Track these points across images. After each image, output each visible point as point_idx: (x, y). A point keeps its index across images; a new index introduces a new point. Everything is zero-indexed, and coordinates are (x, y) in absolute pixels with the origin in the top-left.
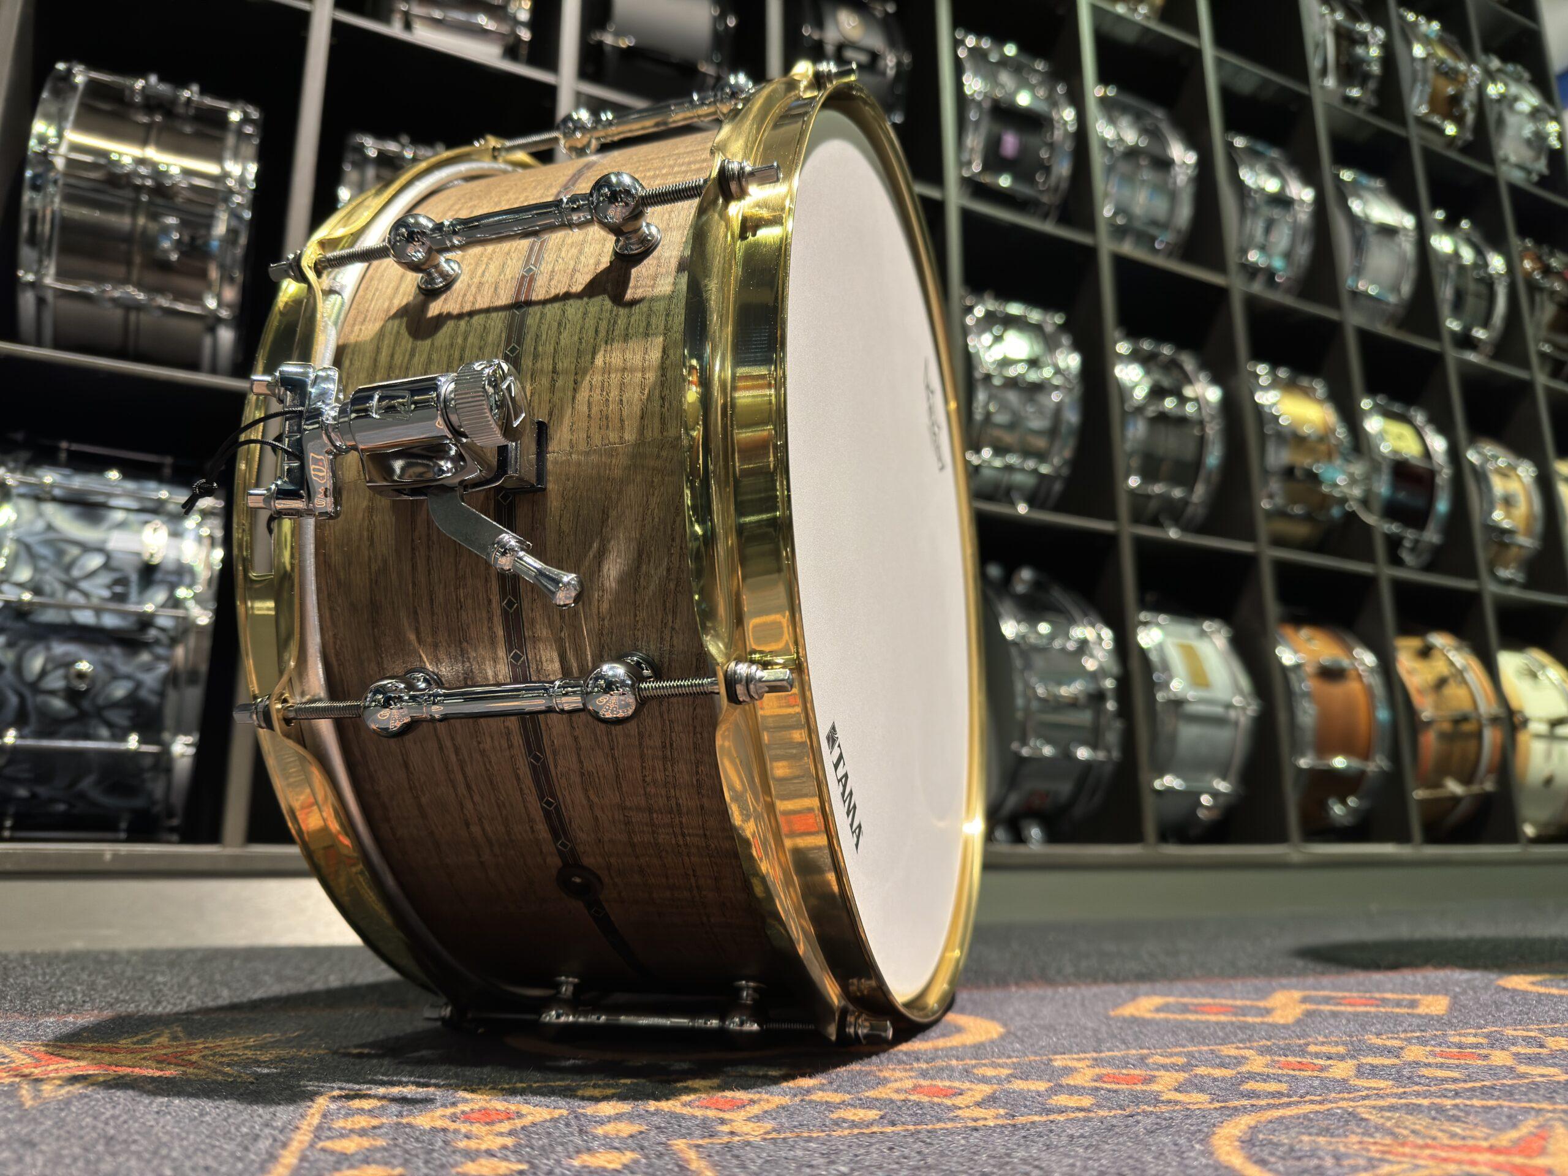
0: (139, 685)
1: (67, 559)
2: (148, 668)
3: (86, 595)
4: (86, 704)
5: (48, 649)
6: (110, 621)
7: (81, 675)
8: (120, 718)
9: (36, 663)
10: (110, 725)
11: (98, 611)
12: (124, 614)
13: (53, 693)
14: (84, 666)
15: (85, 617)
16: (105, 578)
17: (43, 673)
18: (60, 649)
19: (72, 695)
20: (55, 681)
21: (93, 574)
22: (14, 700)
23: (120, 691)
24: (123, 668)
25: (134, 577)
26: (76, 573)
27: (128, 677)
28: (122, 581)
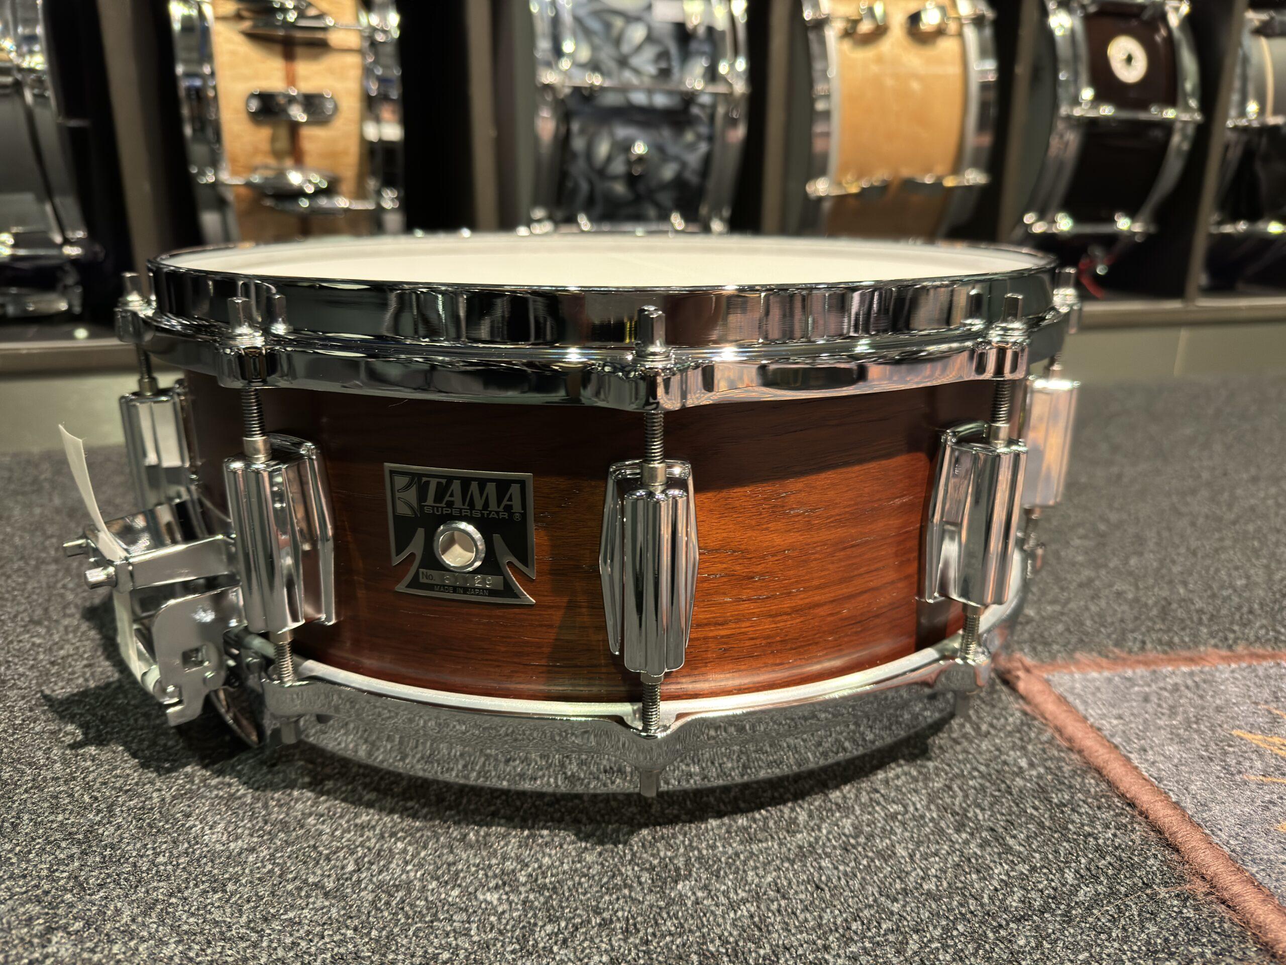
0: (684, 165)
1: (615, 32)
2: (692, 147)
3: (637, 71)
4: (641, 188)
5: (612, 135)
6: (661, 100)
7: (641, 159)
8: (665, 198)
9: (603, 149)
10: (658, 205)
11: (650, 92)
12: (670, 93)
13: (615, 178)
14: (640, 148)
15: (639, 98)
16: (650, 53)
17: (609, 159)
18: (622, 132)
19: (631, 180)
20: (618, 167)
21: (639, 48)
22: (584, 186)
23: (668, 172)
24: (673, 149)
25: (673, 49)
26: (626, 48)
27: (676, 159)
28: (663, 55)
